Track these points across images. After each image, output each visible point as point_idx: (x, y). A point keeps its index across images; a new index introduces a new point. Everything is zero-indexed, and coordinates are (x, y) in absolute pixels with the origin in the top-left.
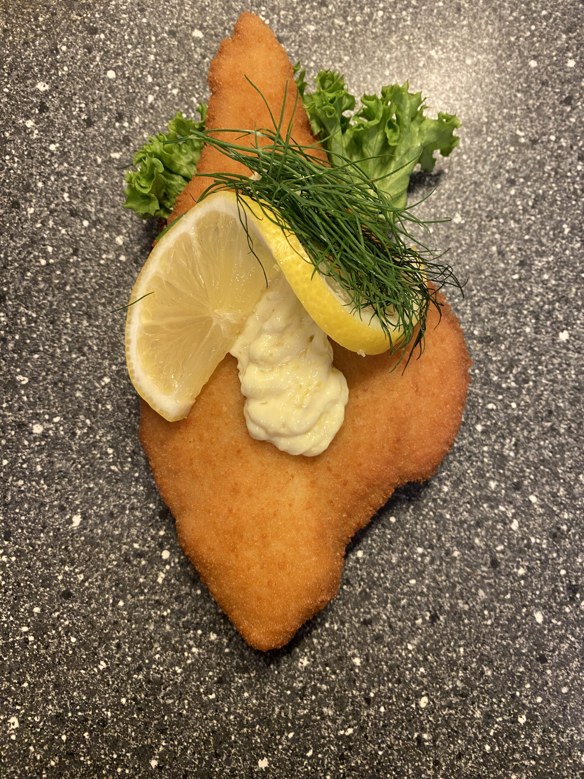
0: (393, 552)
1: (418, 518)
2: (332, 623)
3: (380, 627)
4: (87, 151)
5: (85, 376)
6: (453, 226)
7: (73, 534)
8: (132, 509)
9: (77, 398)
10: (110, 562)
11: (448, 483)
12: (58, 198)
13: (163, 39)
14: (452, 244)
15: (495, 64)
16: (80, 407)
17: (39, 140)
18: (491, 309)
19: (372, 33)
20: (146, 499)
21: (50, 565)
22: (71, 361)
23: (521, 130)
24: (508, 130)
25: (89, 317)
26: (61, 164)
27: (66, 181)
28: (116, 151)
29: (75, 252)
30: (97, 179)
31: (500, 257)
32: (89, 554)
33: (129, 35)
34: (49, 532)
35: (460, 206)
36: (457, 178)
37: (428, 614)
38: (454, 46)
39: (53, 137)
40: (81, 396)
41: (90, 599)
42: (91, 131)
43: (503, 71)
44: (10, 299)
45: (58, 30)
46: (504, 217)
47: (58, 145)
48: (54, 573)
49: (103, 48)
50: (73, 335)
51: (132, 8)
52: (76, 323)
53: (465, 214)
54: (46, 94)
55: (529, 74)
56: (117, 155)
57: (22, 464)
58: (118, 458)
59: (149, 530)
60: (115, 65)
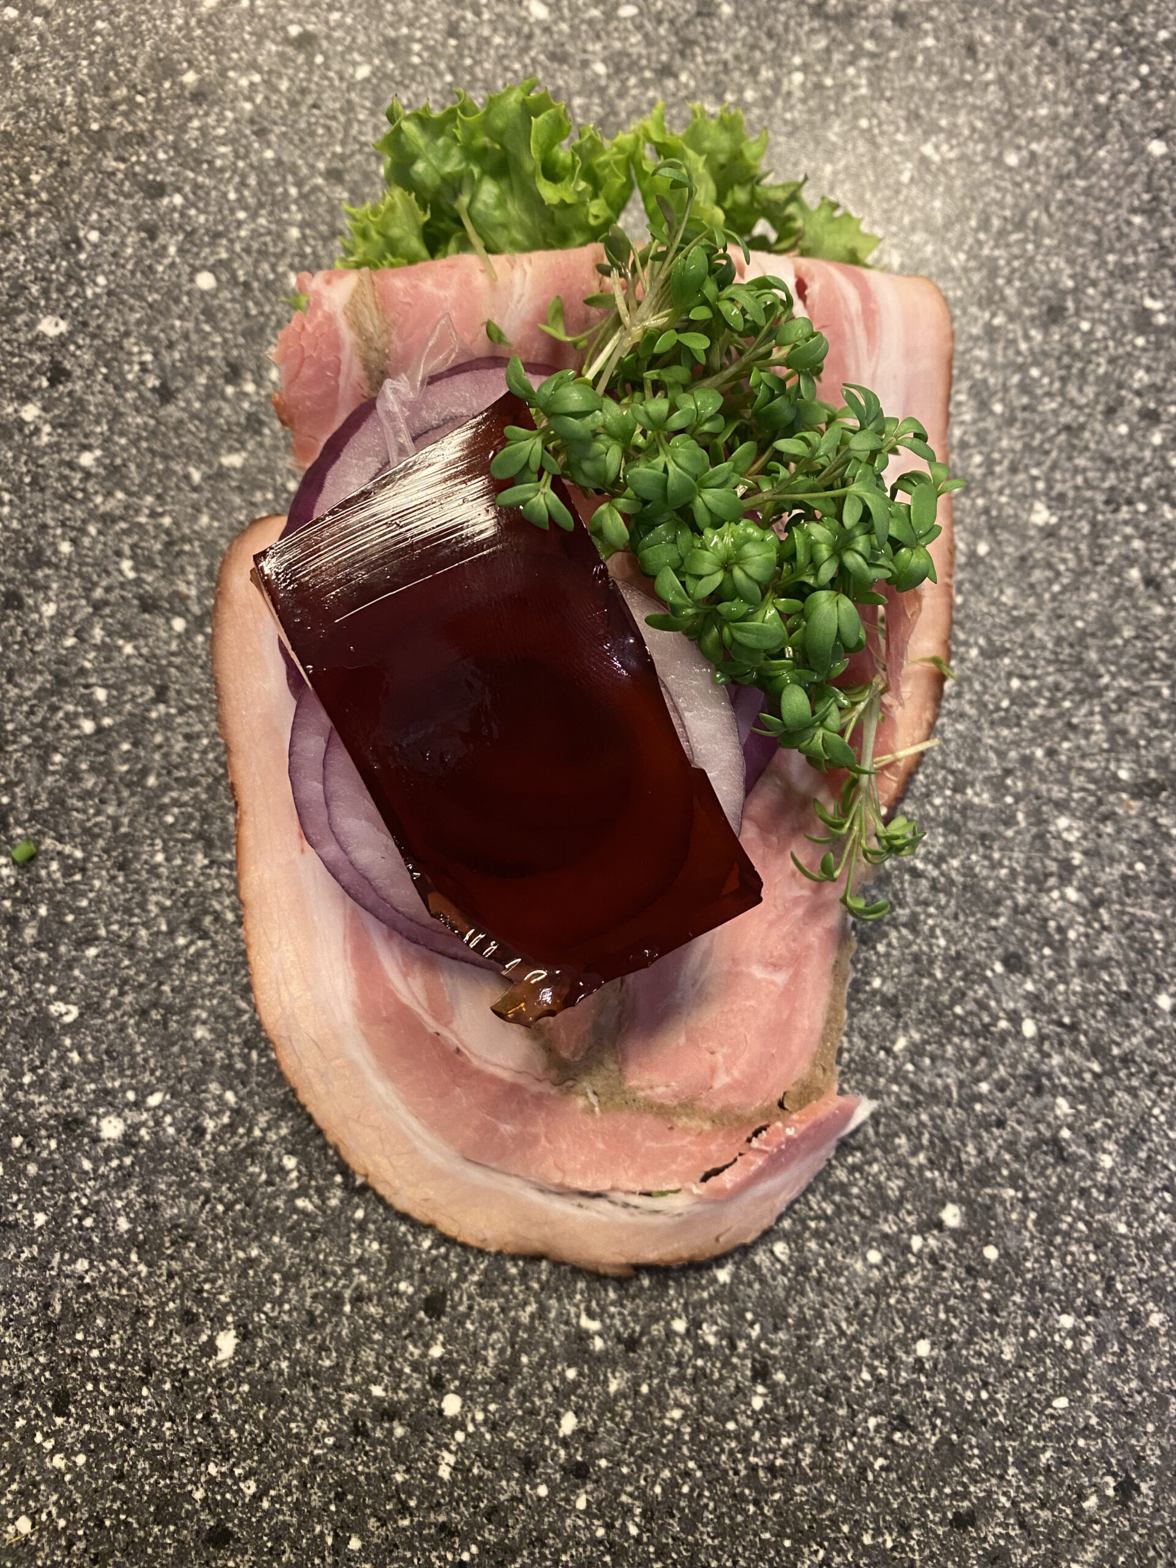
0: (1002, 1335)
1: (1051, 1243)
2: (878, 1532)
3: (998, 1530)
4: (166, 458)
5: (212, 986)
6: (1032, 532)
7: (221, 1380)
8: (359, 1299)
9: (197, 1043)
10: (317, 1440)
11: (1110, 1146)
12: (108, 573)
13: (316, 189)
14: (1038, 575)
15: (1073, 159)
16: (208, 1064)
17: (55, 447)
18: (1148, 715)
19: (786, 122)
20: (388, 1273)
21: (171, 1466)
22: (174, 954)
23: (1153, 296)
24: (1125, 301)
25: (209, 845)
26: (109, 494)
27: (124, 532)
28: (231, 450)
29: (161, 695)
30: (194, 519)
31: (1151, 591)
32: (265, 1425)
33: (237, 190)
34: (159, 1382)
35: (1040, 486)
36: (1025, 423)
37: (1109, 1479)
38: (974, 130)
39: (86, 436)
40: (208, 1036)
41: (277, 1540)
42: (172, 411)
43: (1093, 171)
44: (19, 823)
45: (76, 197)
46: (1146, 497)
47: (98, 453)
48: (183, 1486)
49: (181, 227)
50: (173, 892)
51: (239, 131)
52: (178, 862)
53: (1057, 501)
54: (62, 341)
55: (1152, 172)
56: (233, 460)
57: (81, 1219)
58: (311, 1177)
59: (404, 1348)
60: (211, 261)
